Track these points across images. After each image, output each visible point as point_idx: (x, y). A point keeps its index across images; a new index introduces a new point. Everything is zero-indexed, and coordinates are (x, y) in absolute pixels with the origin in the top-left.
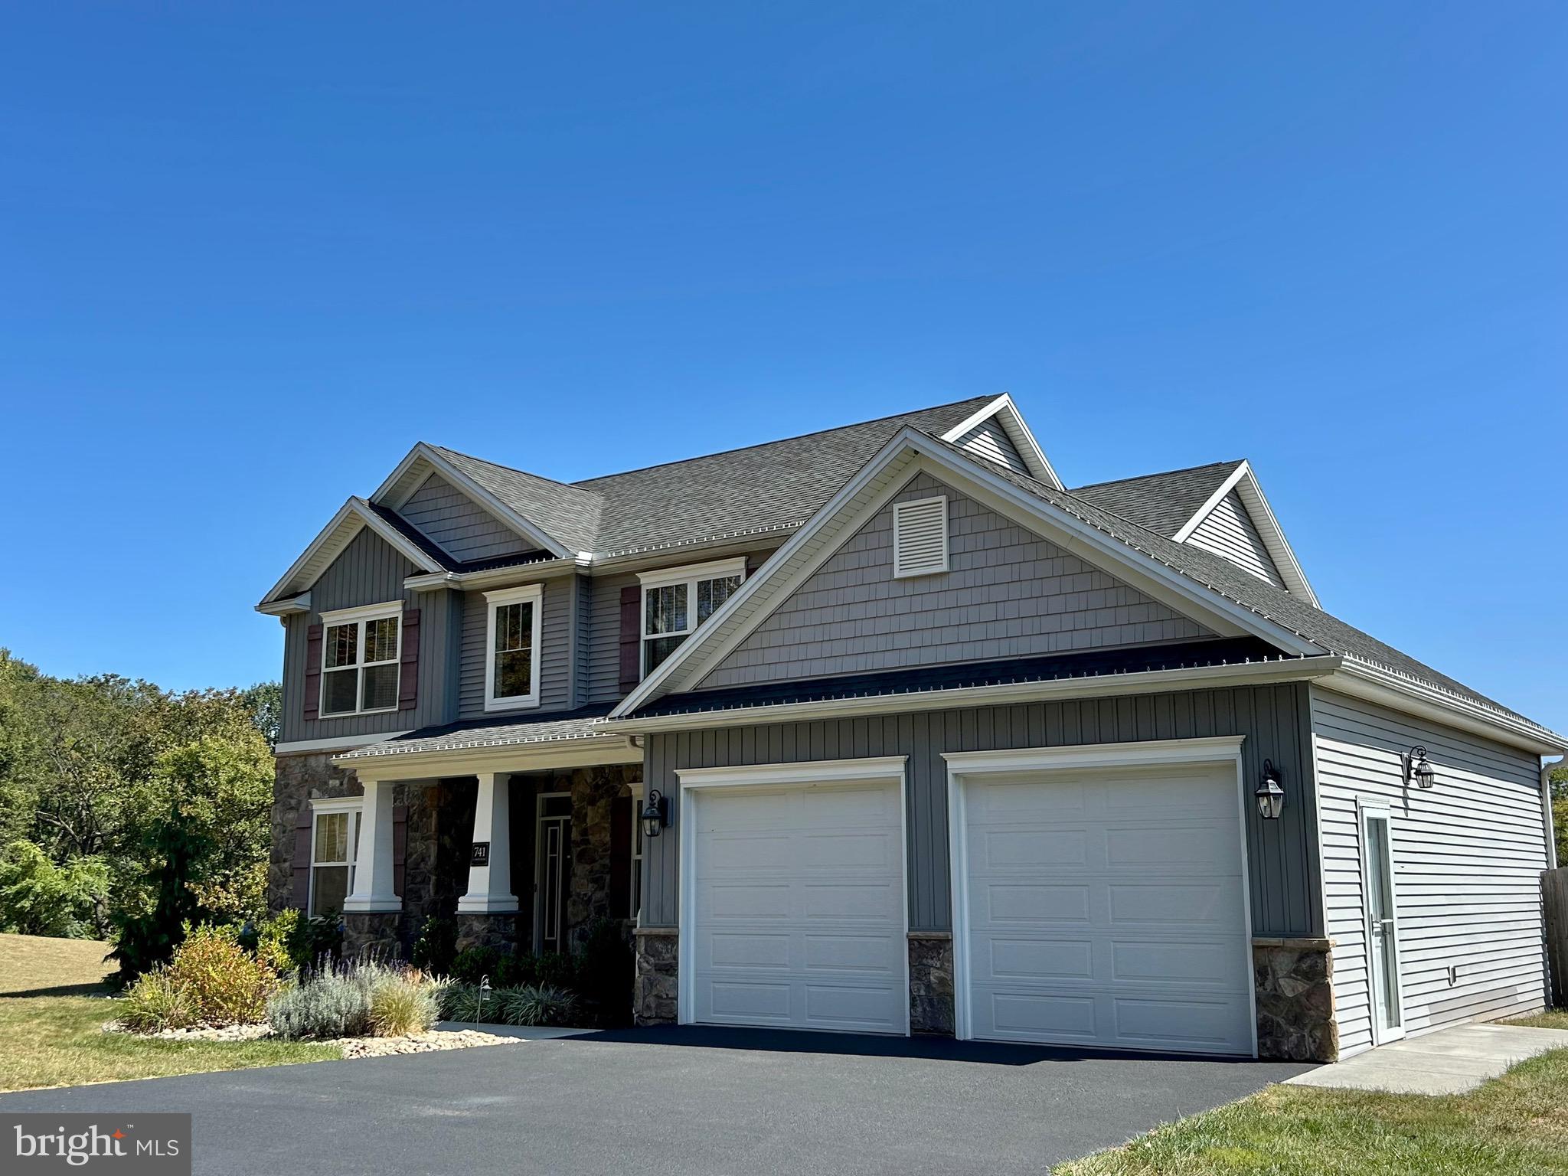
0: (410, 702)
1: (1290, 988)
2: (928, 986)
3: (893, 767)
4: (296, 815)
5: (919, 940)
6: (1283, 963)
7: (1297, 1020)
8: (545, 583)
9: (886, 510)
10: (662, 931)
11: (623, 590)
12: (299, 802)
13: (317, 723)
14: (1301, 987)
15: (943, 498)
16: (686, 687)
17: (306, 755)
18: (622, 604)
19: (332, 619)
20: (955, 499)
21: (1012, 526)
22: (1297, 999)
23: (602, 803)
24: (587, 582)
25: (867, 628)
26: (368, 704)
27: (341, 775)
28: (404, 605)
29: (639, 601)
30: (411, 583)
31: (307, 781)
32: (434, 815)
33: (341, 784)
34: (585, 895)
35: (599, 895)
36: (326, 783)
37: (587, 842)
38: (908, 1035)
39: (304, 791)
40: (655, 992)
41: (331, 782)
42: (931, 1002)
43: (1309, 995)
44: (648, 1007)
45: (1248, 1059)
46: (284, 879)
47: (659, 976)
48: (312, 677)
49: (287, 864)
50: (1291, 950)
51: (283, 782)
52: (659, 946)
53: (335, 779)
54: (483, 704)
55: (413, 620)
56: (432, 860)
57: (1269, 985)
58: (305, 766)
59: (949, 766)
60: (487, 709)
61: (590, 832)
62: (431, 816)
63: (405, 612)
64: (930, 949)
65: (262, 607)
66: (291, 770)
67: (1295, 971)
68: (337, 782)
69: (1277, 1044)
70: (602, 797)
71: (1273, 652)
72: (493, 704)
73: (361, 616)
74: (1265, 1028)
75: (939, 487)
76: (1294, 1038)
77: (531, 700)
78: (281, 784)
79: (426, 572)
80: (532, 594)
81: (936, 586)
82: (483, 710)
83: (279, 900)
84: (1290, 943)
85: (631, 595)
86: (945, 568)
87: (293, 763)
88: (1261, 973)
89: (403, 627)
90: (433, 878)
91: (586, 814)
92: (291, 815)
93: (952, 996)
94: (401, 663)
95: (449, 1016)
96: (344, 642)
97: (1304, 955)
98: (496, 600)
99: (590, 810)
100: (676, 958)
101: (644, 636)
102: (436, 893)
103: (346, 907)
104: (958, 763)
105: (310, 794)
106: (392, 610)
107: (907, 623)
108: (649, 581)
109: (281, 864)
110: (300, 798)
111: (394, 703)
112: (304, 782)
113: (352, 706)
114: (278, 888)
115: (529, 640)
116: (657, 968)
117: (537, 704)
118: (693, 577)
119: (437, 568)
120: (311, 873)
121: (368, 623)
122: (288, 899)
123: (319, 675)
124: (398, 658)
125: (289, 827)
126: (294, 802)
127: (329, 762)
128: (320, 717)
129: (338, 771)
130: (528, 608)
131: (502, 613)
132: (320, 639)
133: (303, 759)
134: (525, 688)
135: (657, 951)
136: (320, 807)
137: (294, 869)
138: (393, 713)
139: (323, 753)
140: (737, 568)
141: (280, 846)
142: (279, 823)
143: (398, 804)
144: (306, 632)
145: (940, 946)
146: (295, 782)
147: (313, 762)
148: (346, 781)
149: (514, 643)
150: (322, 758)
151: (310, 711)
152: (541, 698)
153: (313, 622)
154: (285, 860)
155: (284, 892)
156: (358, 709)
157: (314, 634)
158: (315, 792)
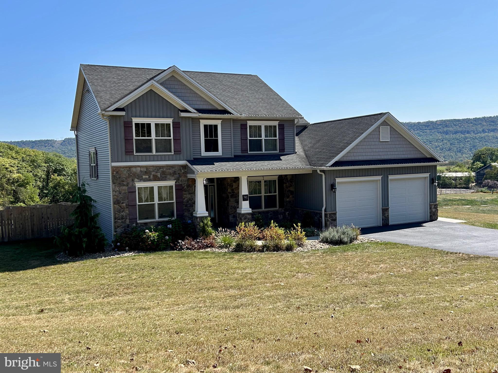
0: (178, 151)
1: (433, 210)
2: (385, 217)
3: (379, 178)
4: (127, 187)
5: (383, 209)
6: (433, 207)
7: (434, 215)
8: (223, 120)
9: (378, 128)
10: (333, 212)
11: (241, 124)
12: (128, 183)
13: (132, 156)
14: (435, 210)
15: (389, 127)
17: (130, 167)
18: (241, 128)
19: (136, 120)
23: (238, 182)
25: (374, 150)
27: (149, 174)
28: (173, 120)
29: (247, 129)
30: (183, 114)
31: (131, 176)
33: (149, 177)
34: (234, 206)
36: (142, 177)
37: (234, 192)
38: (381, 226)
39: (130, 179)
41: (144, 177)
42: (386, 219)
43: (435, 211)
45: (429, 222)
46: (123, 210)
48: (128, 140)
49: (124, 204)
51: (118, 176)
53: (147, 175)
54: (201, 153)
55: (176, 125)
57: (431, 210)
58: (130, 171)
60: (202, 155)
61: (234, 190)
63: (174, 123)
64: (386, 210)
66: (122, 172)
68: (147, 177)
69: (432, 219)
72: (204, 154)
73: (153, 121)
74: (431, 216)
76: (434, 218)
77: (219, 153)
78: (117, 177)
79: (191, 112)
80: (218, 123)
82: (201, 155)
83: (121, 217)
85: (244, 126)
86: (389, 140)
88: (430, 208)
89: (173, 127)
91: (233, 185)
92: (124, 188)
93: (389, 218)
94: (174, 139)
96: (144, 129)
97: (435, 205)
98: (203, 123)
99: (234, 184)
101: (249, 138)
104: (390, 177)
105: (133, 180)
106: (169, 121)
107: (382, 150)
108: (249, 123)
109: (120, 204)
110: (128, 182)
111: (170, 151)
112: (129, 176)
113: (151, 151)
114: (120, 212)
115: (216, 136)
116: (332, 220)
117: (222, 155)
118: (263, 124)
119: (196, 111)
120: (137, 205)
121: (156, 124)
122: (126, 216)
123: (133, 139)
124: (172, 137)
125: (123, 192)
126: (125, 183)
127: (142, 170)
128: (135, 154)
129: (146, 173)
130: (216, 126)
131: (205, 126)
132: (132, 127)
133: (128, 168)
134: (217, 150)
135: (332, 216)
136: (139, 185)
137: (128, 206)
138: (172, 155)
139: (139, 166)
140: (276, 123)
141: (119, 199)
142: (117, 191)
143: (177, 183)
144: (122, 124)
145: (387, 210)
146: (124, 176)
147: (134, 170)
148: (152, 176)
149: (211, 136)
150: (139, 169)
151: (129, 152)
152: (222, 153)
153: (126, 120)
154: (123, 203)
155: (124, 214)
156: (154, 152)
157: (128, 125)
158: (136, 179)
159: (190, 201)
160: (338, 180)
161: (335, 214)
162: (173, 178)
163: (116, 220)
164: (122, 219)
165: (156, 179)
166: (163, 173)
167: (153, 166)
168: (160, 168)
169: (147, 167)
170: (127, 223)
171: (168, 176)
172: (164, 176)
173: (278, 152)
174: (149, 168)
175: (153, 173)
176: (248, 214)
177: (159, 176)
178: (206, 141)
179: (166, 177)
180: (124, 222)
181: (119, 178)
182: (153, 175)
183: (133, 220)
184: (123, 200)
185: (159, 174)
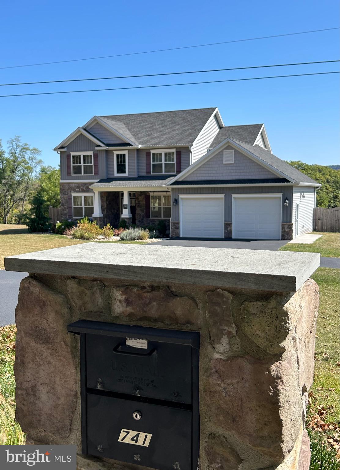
0: (96, 173)
1: (287, 230)
2: (228, 230)
3: (223, 196)
5: (226, 224)
6: (286, 227)
7: (288, 234)
8: (129, 150)
9: (222, 151)
10: (176, 222)
11: (146, 153)
12: (68, 193)
14: (288, 230)
15: (233, 151)
16: (181, 180)
17: (69, 183)
18: (146, 156)
19: (73, 154)
20: (236, 151)
21: (245, 156)
22: (288, 231)
23: (143, 196)
24: (138, 150)
25: (218, 172)
26: (84, 173)
28: (93, 152)
29: (150, 156)
30: (97, 148)
32: (105, 197)
33: (80, 190)
35: (143, 214)
36: (75, 189)
38: (224, 238)
39: (69, 191)
40: (175, 232)
41: (77, 189)
42: (228, 233)
43: (289, 231)
44: (174, 235)
45: (280, 240)
46: (65, 209)
47: (176, 229)
48: (69, 166)
50: (287, 225)
52: (176, 224)
54: (114, 175)
55: (96, 156)
56: (105, 206)
57: (284, 230)
59: (233, 196)
62: (104, 198)
63: (94, 154)
64: (228, 225)
65: (55, 150)
67: (288, 228)
68: (78, 190)
69: (284, 238)
70: (143, 195)
71: (289, 182)
72: (116, 175)
73: (82, 154)
74: (283, 236)
75: (232, 148)
76: (287, 237)
77: (126, 175)
78: (62, 189)
79: (101, 146)
80: (126, 152)
81: (231, 165)
84: (288, 224)
85: (148, 154)
86: (233, 162)
87: (65, 185)
88: (283, 228)
89: (93, 157)
90: (106, 210)
92: (66, 196)
93: (232, 232)
94: (94, 165)
95: (151, 237)
96: (77, 159)
97: (289, 225)
98: (116, 153)
99: (140, 197)
100: (179, 226)
101: (152, 163)
102: (107, 213)
103: (93, 216)
104: (234, 196)
105: (71, 192)
106: (91, 153)
107: (226, 171)
108: (152, 152)
109: (64, 206)
111: (92, 173)
112: (69, 189)
113: (81, 173)
114: (64, 211)
115: (124, 162)
116: (175, 228)
117: (128, 176)
118: (163, 152)
119: (105, 146)
120: (73, 208)
121: (84, 156)
122: (67, 213)
123: (71, 166)
124: (93, 164)
125: (66, 198)
126: (66, 193)
127: (76, 185)
128: (72, 175)
129: (78, 187)
130: (124, 155)
131: (118, 156)
132: (71, 158)
133: (68, 184)
134: (125, 172)
135: (175, 225)
136: (74, 194)
137: (68, 207)
138: (93, 175)
140: (174, 150)
141: (63, 203)
142: (63, 198)
144: (66, 156)
145: (230, 224)
146: (66, 189)
147: (71, 185)
148: (81, 189)
149: (121, 162)
150: (74, 184)
151: (69, 174)
152: (129, 174)
153: (68, 154)
154: (65, 205)
155: (66, 212)
156: (83, 174)
157: (68, 157)
158: (72, 191)
160: (181, 196)
161: (178, 223)
163: (62, 216)
164: (65, 215)
165: (83, 191)
167: (81, 183)
168: (86, 185)
169: (78, 183)
172: (87, 189)
173: (175, 173)
175: (81, 187)
178: (118, 166)
179: (89, 190)
180: (66, 217)
181: (64, 190)
182: (82, 189)
183: (70, 217)
184: (65, 203)
185: (85, 188)
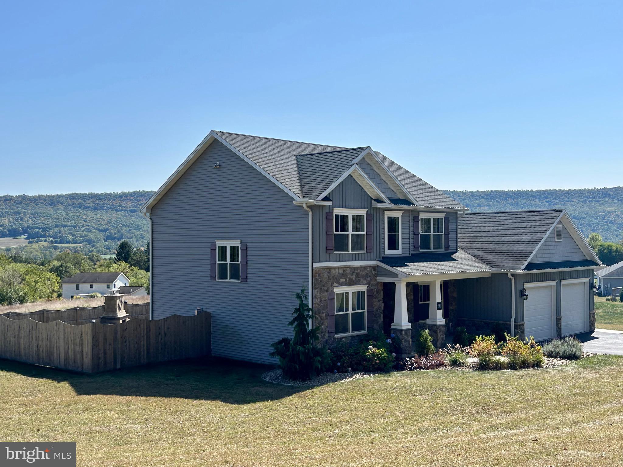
0: (369, 249)
2: (559, 328)
3: (555, 283)
4: (327, 293)
5: (558, 319)
8: (403, 211)
11: (414, 217)
12: (328, 289)
13: (332, 255)
14: (593, 319)
17: (330, 269)
19: (338, 211)
20: (563, 226)
25: (551, 251)
26: (353, 249)
27: (345, 277)
28: (367, 212)
29: (419, 222)
31: (331, 279)
33: (346, 280)
36: (340, 280)
39: (330, 283)
46: (322, 321)
48: (329, 235)
49: (324, 315)
50: (592, 313)
53: (343, 278)
54: (384, 252)
55: (369, 218)
58: (330, 273)
59: (561, 283)
60: (385, 254)
62: (381, 293)
63: (367, 214)
66: (323, 274)
68: (344, 280)
72: (387, 252)
73: (350, 213)
76: (593, 328)
77: (400, 251)
80: (400, 215)
83: (321, 330)
85: (417, 219)
86: (562, 240)
87: (323, 271)
88: (590, 318)
89: (366, 220)
92: (325, 294)
94: (367, 234)
96: (342, 221)
98: (387, 214)
100: (524, 329)
101: (420, 233)
104: (563, 282)
105: (332, 285)
106: (362, 212)
107: (556, 251)
108: (421, 215)
109: (321, 315)
110: (328, 286)
111: (363, 250)
112: (329, 279)
113: (347, 249)
114: (320, 324)
115: (398, 230)
116: (521, 332)
117: (401, 253)
118: (432, 216)
119: (389, 202)
120: (335, 315)
121: (352, 216)
122: (325, 329)
123: (333, 234)
124: (365, 232)
125: (324, 299)
126: (325, 288)
127: (340, 272)
128: (334, 253)
129: (344, 275)
130: (397, 219)
131: (389, 219)
132: (333, 219)
133: (328, 270)
134: (398, 248)
136: (338, 290)
137: (327, 316)
138: (364, 253)
139: (338, 268)
140: (442, 216)
141: (319, 307)
142: (319, 298)
143: (369, 288)
144: (324, 215)
145: (560, 319)
146: (325, 280)
147: (333, 271)
148: (348, 279)
149: (393, 231)
150: (337, 270)
151: (329, 250)
152: (402, 251)
153: (328, 211)
154: (323, 313)
155: (323, 326)
156: (350, 250)
157: (328, 217)
158: (335, 284)
159: (378, 310)
160: (526, 285)
161: (523, 325)
162: (365, 282)
164: (322, 332)
165: (351, 282)
166: (357, 275)
167: (349, 267)
168: (355, 270)
169: (344, 268)
170: (326, 337)
171: (362, 280)
173: (444, 250)
174: (346, 270)
175: (349, 276)
176: (442, 325)
177: (354, 279)
178: (389, 236)
179: (359, 280)
180: (324, 337)
181: (321, 281)
182: (350, 279)
183: (332, 334)
184: (323, 309)
185: (354, 277)
